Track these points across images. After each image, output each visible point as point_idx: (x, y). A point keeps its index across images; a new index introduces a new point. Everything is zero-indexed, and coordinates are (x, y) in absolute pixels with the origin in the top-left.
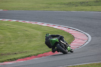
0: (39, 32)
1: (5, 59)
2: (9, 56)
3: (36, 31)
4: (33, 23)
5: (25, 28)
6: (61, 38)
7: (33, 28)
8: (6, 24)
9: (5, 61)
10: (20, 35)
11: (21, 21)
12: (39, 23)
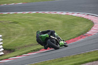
0: (59, 22)
1: (29, 50)
2: (33, 47)
3: (56, 21)
4: (53, 13)
5: (45, 19)
6: (52, 33)
7: (53, 18)
8: (27, 17)
9: (29, 52)
10: (41, 25)
11: (40, 12)
12: (58, 13)
